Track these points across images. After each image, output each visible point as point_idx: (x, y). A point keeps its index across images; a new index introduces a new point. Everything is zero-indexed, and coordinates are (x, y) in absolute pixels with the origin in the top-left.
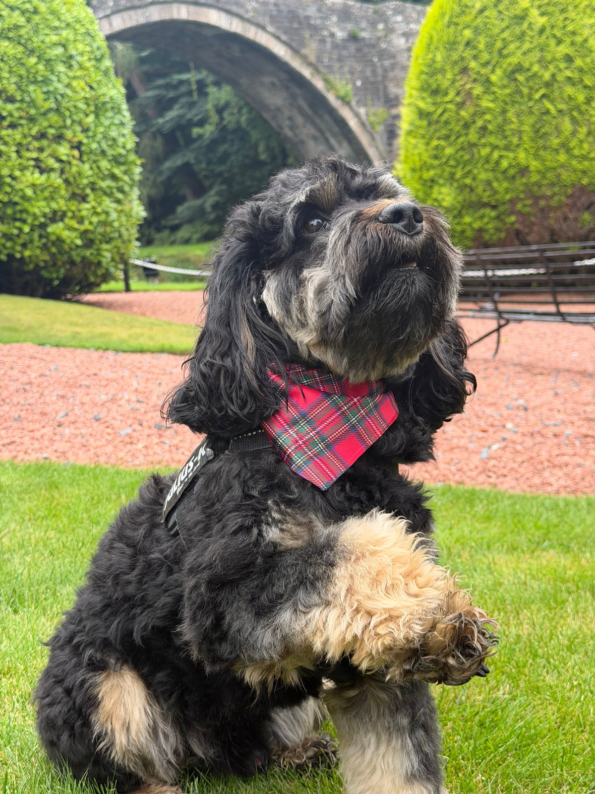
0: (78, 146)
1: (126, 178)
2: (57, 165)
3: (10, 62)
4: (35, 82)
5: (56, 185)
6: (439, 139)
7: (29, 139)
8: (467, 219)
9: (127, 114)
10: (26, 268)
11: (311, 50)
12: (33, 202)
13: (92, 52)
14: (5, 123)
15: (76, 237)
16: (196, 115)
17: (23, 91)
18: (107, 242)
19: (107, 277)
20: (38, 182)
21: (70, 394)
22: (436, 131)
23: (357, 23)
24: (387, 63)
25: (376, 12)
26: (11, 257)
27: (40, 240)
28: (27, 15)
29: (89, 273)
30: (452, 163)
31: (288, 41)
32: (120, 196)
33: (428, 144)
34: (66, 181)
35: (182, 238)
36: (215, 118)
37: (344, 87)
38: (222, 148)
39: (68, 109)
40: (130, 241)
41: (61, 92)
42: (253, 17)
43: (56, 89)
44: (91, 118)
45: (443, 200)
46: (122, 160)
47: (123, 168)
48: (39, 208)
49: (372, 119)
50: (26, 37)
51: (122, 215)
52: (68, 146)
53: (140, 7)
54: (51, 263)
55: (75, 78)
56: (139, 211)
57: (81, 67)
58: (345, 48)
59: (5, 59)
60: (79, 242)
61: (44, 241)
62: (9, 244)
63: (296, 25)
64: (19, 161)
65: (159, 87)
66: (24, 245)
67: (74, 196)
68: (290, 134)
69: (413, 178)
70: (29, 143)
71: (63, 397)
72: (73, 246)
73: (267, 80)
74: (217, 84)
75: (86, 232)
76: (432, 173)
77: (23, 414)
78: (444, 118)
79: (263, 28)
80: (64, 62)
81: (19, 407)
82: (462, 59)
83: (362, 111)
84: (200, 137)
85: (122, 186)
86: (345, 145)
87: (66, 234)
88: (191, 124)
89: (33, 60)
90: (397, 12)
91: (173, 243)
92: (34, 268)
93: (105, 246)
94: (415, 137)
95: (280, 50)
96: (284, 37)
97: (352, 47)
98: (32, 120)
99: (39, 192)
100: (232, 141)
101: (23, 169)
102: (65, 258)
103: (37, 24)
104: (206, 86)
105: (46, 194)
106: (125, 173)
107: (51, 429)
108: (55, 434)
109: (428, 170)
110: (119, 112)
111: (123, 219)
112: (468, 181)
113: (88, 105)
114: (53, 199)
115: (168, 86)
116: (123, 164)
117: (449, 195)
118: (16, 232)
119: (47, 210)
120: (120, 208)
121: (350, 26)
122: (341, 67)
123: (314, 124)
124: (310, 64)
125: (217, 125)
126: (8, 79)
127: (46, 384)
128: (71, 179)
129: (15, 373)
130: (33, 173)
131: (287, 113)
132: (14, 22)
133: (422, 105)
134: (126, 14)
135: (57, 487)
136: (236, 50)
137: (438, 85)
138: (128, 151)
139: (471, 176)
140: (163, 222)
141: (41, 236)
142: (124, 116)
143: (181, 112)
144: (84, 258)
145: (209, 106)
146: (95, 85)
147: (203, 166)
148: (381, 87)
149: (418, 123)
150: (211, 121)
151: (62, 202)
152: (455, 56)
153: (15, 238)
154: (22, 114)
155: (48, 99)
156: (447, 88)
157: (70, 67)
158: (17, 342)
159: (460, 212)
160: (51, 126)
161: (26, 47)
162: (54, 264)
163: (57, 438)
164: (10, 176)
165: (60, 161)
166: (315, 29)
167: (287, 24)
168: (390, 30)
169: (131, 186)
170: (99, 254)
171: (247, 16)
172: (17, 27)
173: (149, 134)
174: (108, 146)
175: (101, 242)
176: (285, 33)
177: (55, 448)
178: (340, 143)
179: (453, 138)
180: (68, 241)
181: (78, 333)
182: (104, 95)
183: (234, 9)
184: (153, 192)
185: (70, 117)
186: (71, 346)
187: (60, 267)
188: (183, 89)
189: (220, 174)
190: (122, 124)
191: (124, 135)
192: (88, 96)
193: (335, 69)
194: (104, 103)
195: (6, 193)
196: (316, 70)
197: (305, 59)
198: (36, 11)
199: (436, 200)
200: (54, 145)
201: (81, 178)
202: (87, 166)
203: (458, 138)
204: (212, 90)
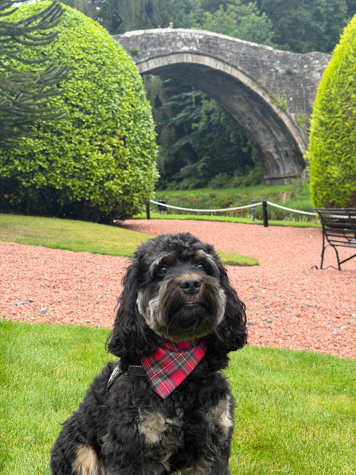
0: (124, 138)
1: (149, 156)
2: (111, 149)
3: (89, 92)
4: (102, 103)
5: (110, 160)
6: (332, 138)
7: (97, 134)
8: (348, 185)
9: (152, 120)
10: (91, 206)
11: (263, 80)
12: (97, 169)
13: (134, 86)
14: (84, 126)
15: (119, 189)
16: (195, 116)
17: (95, 108)
18: (137, 192)
19: (136, 211)
20: (100, 158)
21: (105, 285)
22: (330, 133)
23: (291, 65)
24: (309, 87)
25: (303, 58)
26: (83, 199)
27: (99, 190)
28: (99, 66)
29: (126, 209)
30: (339, 152)
31: (250, 75)
32: (146, 166)
33: (325, 141)
34: (116, 158)
35: (183, 186)
36: (205, 118)
37: (282, 101)
38: (208, 135)
39: (119, 118)
40: (150, 191)
41: (116, 108)
42: (230, 61)
43: (113, 107)
44: (132, 123)
45: (333, 173)
46: (148, 146)
47: (148, 150)
48: (100, 172)
49: (298, 120)
50: (98, 78)
51: (146, 176)
52: (118, 138)
53: (165, 56)
54: (105, 203)
55: (124, 101)
56: (156, 174)
57: (128, 95)
58: (284, 79)
59: (86, 90)
60: (121, 192)
61: (102, 191)
62: (82, 192)
63: (255, 66)
64: (91, 146)
65: (174, 100)
66: (91, 193)
67: (119, 166)
68: (249, 128)
69: (315, 160)
70: (97, 137)
71: (102, 286)
72: (118, 194)
73: (237, 97)
74: (207, 98)
75: (125, 186)
76: (327, 157)
77: (79, 296)
78: (335, 126)
79: (236, 68)
80: (118, 92)
81: (78, 291)
82: (347, 93)
83: (293, 115)
84: (196, 128)
85: (147, 161)
86: (282, 134)
87: (114, 187)
88: (192, 121)
89: (101, 91)
90: (316, 58)
91: (178, 189)
92: (96, 206)
93: (135, 194)
94: (318, 137)
95: (245, 80)
96: (247, 73)
97: (288, 78)
98: (99, 124)
99: (100, 164)
100: (215, 131)
101: (92, 151)
102: (113, 200)
103: (105, 71)
104: (202, 99)
105: (105, 165)
106: (149, 153)
107: (93, 305)
108: (95, 308)
109: (325, 156)
110: (148, 119)
111: (147, 179)
112: (348, 163)
113: (130, 116)
114: (108, 167)
115: (179, 100)
116: (148, 148)
117: (337, 171)
118: (86, 185)
119: (104, 174)
120: (145, 173)
121: (287, 66)
122: (281, 90)
123: (264, 122)
124: (263, 88)
125: (206, 122)
126: (87, 101)
127: (93, 278)
128: (119, 157)
129: (77, 271)
130: (98, 153)
131: (248, 115)
132: (92, 70)
133: (322, 118)
134: (157, 60)
135: (89, 341)
136: (219, 80)
137: (332, 107)
138: (151, 141)
139: (350, 160)
140: (173, 177)
141: (100, 188)
142: (150, 122)
143: (186, 114)
144: (123, 200)
145: (202, 111)
146: (134, 105)
147: (198, 145)
148: (305, 101)
149: (320, 128)
150: (202, 120)
151: (113, 169)
152: (343, 91)
153: (86, 189)
154: (93, 120)
155: (108, 112)
156: (338, 109)
157: (122, 94)
158: (82, 251)
159: (343, 181)
160: (109, 127)
161: (98, 84)
162: (107, 204)
163: (96, 310)
164: (85, 155)
165: (113, 146)
166: (266, 68)
167: (250, 65)
168: (311, 69)
169: (152, 161)
170: (132, 199)
171: (226, 60)
172: (93, 73)
173: (167, 126)
174: (140, 138)
175: (133, 192)
176: (248, 70)
177: (93, 316)
178: (279, 134)
179: (340, 138)
180: (115, 191)
181: (116, 246)
182: (140, 110)
183: (219, 56)
184: (168, 159)
185: (120, 122)
186: (110, 255)
187: (110, 205)
188: (188, 101)
189: (207, 150)
190: (149, 126)
191: (149, 132)
192: (130, 110)
193: (277, 91)
194: (139, 115)
195: (83, 164)
196: (266, 91)
197: (259, 85)
198: (104, 64)
199: (329, 173)
200: (110, 138)
201: (124, 157)
202: (128, 149)
203: (343, 138)
204: (205, 102)
